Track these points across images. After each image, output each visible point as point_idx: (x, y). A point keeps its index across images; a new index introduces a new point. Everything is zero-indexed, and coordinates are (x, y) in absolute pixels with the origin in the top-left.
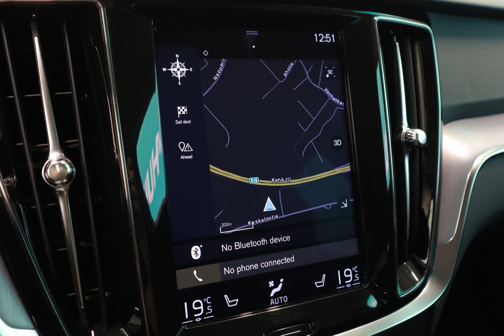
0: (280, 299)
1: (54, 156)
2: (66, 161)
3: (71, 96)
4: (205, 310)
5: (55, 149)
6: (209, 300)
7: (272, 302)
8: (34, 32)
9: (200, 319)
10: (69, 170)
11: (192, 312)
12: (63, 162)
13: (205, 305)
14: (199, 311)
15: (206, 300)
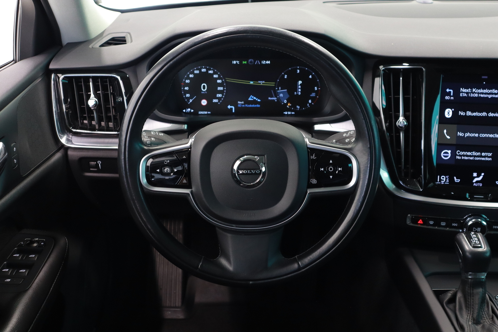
0: (478, 184)
1: (401, 119)
2: (405, 120)
3: (409, 98)
4: (446, 180)
5: (402, 116)
6: (448, 177)
7: (474, 184)
8: (401, 75)
9: (443, 183)
10: (405, 123)
11: (440, 180)
12: (404, 121)
13: (446, 179)
14: (443, 180)
15: (447, 177)
